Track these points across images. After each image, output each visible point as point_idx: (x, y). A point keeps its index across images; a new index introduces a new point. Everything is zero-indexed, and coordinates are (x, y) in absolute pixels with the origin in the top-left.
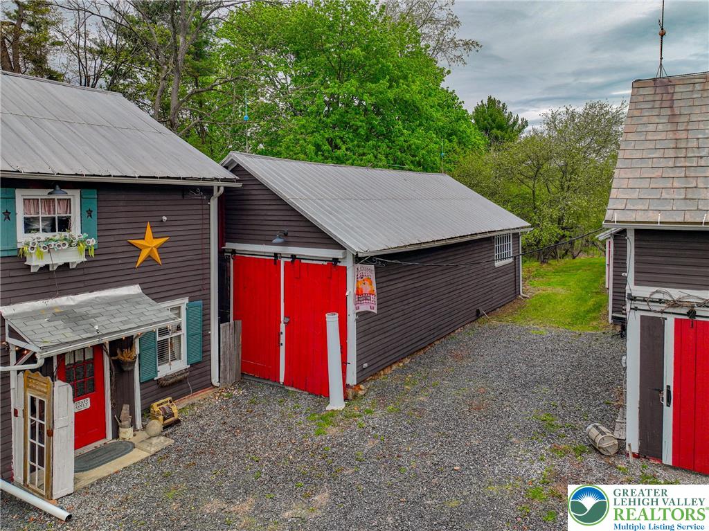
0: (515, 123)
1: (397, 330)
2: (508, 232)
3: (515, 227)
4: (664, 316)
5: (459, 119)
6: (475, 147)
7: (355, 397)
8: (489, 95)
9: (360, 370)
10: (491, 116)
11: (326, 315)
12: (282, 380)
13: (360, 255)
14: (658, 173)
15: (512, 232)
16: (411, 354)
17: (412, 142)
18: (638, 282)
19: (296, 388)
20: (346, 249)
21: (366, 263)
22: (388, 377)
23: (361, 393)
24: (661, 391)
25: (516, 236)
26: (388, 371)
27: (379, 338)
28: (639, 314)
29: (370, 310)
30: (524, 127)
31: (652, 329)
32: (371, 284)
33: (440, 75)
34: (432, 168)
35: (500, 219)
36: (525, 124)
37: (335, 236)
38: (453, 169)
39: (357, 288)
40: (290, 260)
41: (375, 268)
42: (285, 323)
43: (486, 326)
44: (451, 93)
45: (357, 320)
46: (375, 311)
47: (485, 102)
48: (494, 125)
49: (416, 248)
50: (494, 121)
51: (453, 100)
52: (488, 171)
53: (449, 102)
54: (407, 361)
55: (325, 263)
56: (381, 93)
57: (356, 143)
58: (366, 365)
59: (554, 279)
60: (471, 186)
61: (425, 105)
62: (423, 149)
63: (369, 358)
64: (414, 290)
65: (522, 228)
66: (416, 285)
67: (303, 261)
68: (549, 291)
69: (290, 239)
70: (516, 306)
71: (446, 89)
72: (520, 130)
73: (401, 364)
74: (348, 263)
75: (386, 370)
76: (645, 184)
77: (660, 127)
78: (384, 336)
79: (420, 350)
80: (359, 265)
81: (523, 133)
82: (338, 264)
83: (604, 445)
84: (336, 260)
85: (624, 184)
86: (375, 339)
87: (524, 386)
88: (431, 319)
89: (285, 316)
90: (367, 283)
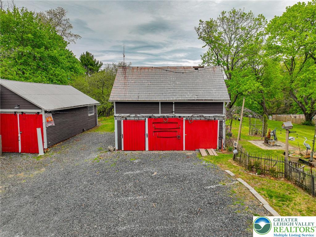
0: (97, 63)
1: (58, 134)
2: (92, 105)
3: (95, 103)
4: (121, 120)
5: (74, 62)
6: (81, 74)
7: (47, 152)
8: (87, 51)
9: (48, 144)
10: (87, 60)
11: (37, 129)
12: (20, 151)
13: (47, 111)
14: (120, 90)
15: (94, 105)
16: (63, 141)
17: (56, 73)
18: (116, 113)
19: (26, 153)
20: (42, 109)
21: (49, 113)
22: (56, 146)
23: (48, 151)
24: (121, 136)
25: (95, 106)
26: (56, 145)
27: (53, 135)
28: (117, 120)
29: (52, 125)
30: (101, 65)
31: (119, 123)
32: (51, 118)
33: (65, 44)
34: (65, 82)
35: (88, 100)
36: (101, 64)
37: (38, 106)
38: (73, 83)
39: (47, 120)
40: (21, 114)
41: (52, 114)
42: (20, 133)
43: (86, 133)
44: (71, 52)
45: (46, 130)
46: (54, 125)
47: (85, 53)
48: (89, 64)
49: (63, 109)
50: (89, 62)
51: (71, 54)
52: (86, 84)
53: (70, 56)
54: (61, 143)
55: (35, 114)
56: (42, 53)
57: (32, 71)
58: (49, 143)
59: (109, 121)
60: (80, 90)
61: (61, 59)
62: (60, 75)
63: (50, 141)
64: (63, 122)
65: (97, 104)
66: (63, 120)
67: (26, 114)
68: (107, 123)
69: (21, 107)
70: (96, 128)
71: (68, 50)
72: (100, 67)
73: (60, 144)
74: (43, 113)
75: (55, 145)
76: (117, 92)
77: (122, 79)
78: (55, 135)
79: (65, 140)
80: (46, 114)
81: (101, 68)
82: (39, 114)
83: (111, 149)
84: (38, 113)
85: (114, 92)
86: (52, 136)
87: (95, 144)
88: (68, 131)
89: (20, 131)
90: (50, 118)
